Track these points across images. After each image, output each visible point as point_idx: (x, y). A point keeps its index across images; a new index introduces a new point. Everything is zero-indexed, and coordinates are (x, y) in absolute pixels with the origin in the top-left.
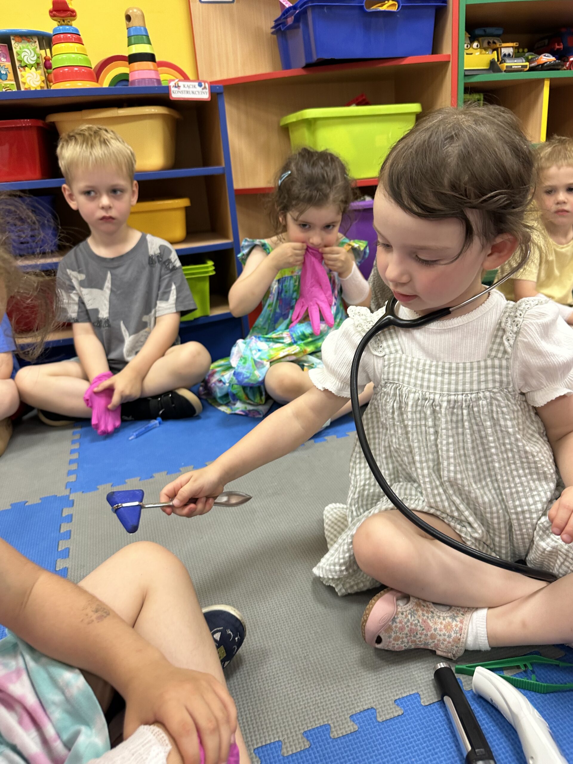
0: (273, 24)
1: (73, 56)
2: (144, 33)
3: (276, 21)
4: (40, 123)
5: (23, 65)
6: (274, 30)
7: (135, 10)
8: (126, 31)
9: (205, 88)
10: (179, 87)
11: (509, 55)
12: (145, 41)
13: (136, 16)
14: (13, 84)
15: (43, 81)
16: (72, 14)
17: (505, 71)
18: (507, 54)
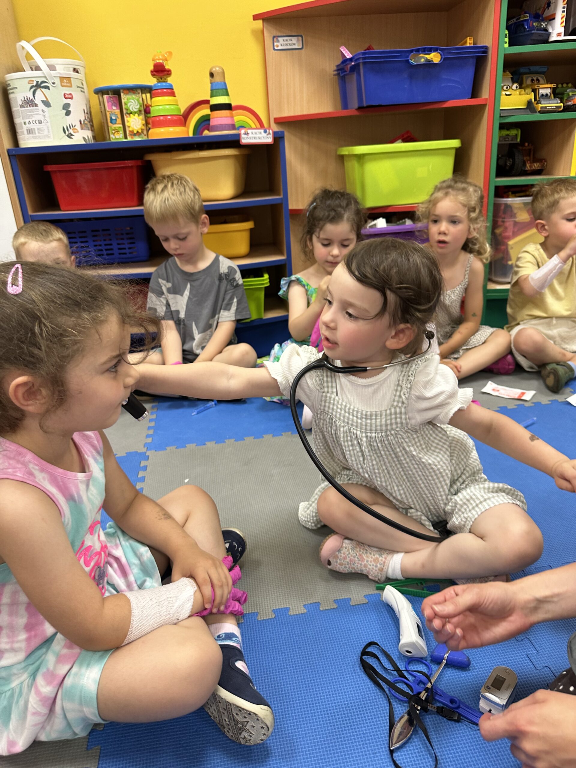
0: (335, 68)
1: (167, 107)
2: (224, 87)
3: (337, 66)
4: (139, 163)
5: (129, 112)
6: (336, 72)
7: (217, 69)
8: (210, 85)
9: (269, 133)
10: (248, 134)
11: (547, 95)
12: (225, 93)
13: (218, 73)
14: (120, 127)
15: (143, 125)
16: (168, 73)
17: (540, 112)
18: (544, 94)
